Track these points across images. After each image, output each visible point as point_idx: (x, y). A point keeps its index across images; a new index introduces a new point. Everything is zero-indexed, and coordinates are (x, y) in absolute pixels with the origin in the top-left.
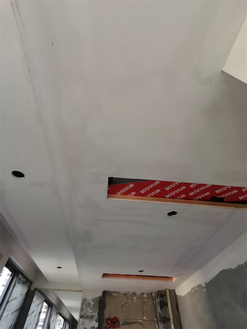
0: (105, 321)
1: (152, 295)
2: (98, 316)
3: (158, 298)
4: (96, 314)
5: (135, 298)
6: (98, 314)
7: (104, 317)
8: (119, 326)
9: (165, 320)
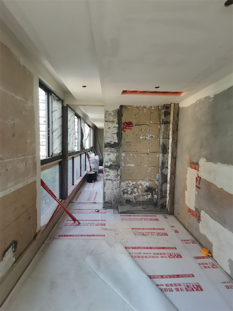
0: (123, 124)
1: (158, 107)
2: (117, 121)
3: (163, 110)
4: (116, 120)
5: (145, 110)
6: (118, 120)
7: (122, 122)
8: (133, 126)
9: (167, 123)
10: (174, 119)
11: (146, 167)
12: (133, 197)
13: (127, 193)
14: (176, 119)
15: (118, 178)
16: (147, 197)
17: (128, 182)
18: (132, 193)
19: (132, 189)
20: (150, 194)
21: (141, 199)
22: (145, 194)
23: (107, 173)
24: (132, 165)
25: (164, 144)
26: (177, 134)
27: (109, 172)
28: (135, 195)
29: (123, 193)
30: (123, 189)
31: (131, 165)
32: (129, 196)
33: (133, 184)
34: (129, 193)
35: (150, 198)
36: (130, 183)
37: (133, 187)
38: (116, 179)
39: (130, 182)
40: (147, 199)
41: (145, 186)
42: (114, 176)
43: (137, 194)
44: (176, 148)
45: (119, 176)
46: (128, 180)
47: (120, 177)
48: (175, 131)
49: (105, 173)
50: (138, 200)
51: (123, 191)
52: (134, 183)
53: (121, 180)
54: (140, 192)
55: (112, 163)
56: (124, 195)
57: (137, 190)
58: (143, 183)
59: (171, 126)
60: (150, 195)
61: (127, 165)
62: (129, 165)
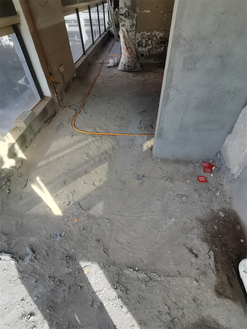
11: (161, 13)
12: (147, 50)
13: (141, 46)
15: (133, 28)
16: (160, 50)
17: (143, 33)
18: (146, 46)
19: (146, 41)
20: (163, 46)
21: (154, 52)
22: (158, 46)
23: (123, 23)
24: (148, 11)
27: (125, 21)
28: (148, 47)
29: (138, 46)
30: (137, 41)
31: (146, 12)
32: (144, 49)
33: (147, 35)
34: (144, 45)
35: (162, 51)
36: (145, 34)
37: (147, 38)
38: (131, 29)
39: (145, 32)
40: (160, 52)
41: (159, 38)
42: (130, 26)
43: (151, 47)
45: (134, 26)
46: (143, 30)
47: (136, 27)
49: (121, 22)
50: (151, 53)
51: (138, 43)
52: (149, 34)
53: (137, 31)
54: (154, 44)
55: (127, 10)
56: (139, 48)
57: (152, 42)
58: (157, 33)
60: (163, 48)
61: (143, 12)
62: (145, 11)
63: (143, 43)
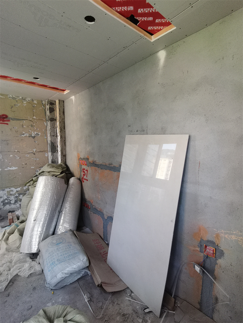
1: (42, 102)
3: (48, 105)
5: (25, 102)
8: (9, 121)
9: (53, 120)
10: (60, 117)
11: (33, 168)
13: (9, 203)
14: (62, 117)
17: (9, 190)
18: (16, 202)
19: (16, 197)
24: (14, 168)
25: (52, 142)
26: (65, 132)
29: (3, 205)
30: (2, 200)
31: (12, 169)
33: (17, 191)
34: (13, 202)
36: (12, 191)
37: (17, 194)
39: (12, 189)
44: (65, 146)
46: (9, 187)
48: (63, 129)
52: (19, 189)
56: (5, 207)
59: (58, 123)
61: (6, 169)
62: (9, 168)
63: (10, 200)
